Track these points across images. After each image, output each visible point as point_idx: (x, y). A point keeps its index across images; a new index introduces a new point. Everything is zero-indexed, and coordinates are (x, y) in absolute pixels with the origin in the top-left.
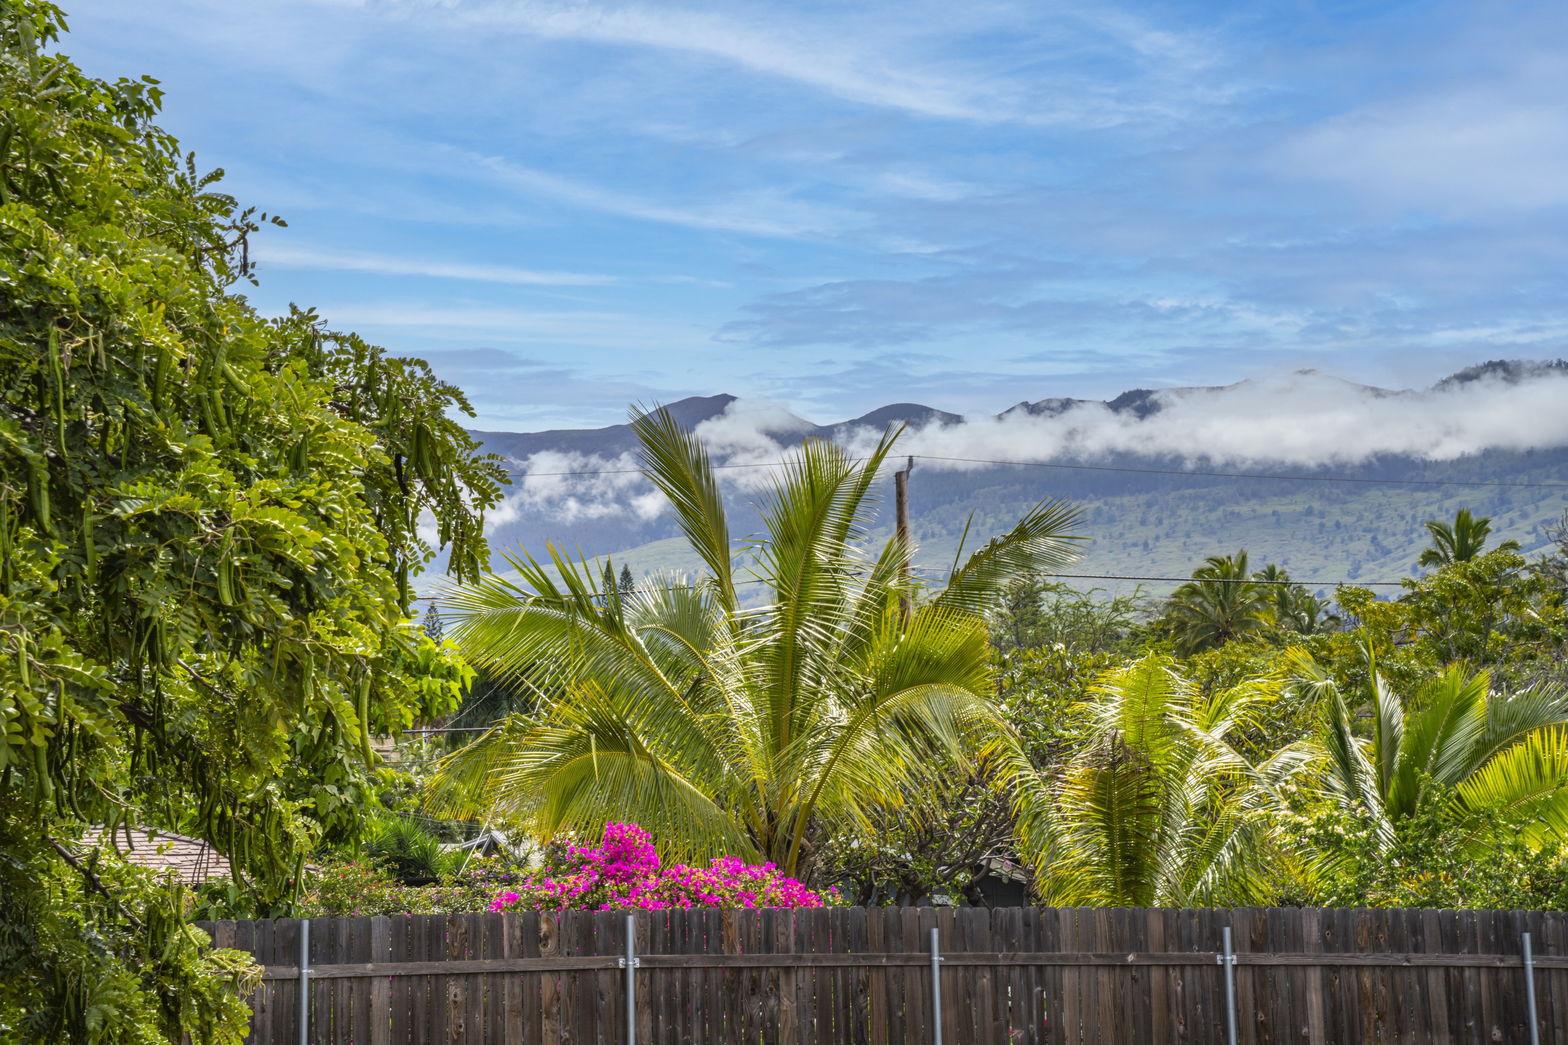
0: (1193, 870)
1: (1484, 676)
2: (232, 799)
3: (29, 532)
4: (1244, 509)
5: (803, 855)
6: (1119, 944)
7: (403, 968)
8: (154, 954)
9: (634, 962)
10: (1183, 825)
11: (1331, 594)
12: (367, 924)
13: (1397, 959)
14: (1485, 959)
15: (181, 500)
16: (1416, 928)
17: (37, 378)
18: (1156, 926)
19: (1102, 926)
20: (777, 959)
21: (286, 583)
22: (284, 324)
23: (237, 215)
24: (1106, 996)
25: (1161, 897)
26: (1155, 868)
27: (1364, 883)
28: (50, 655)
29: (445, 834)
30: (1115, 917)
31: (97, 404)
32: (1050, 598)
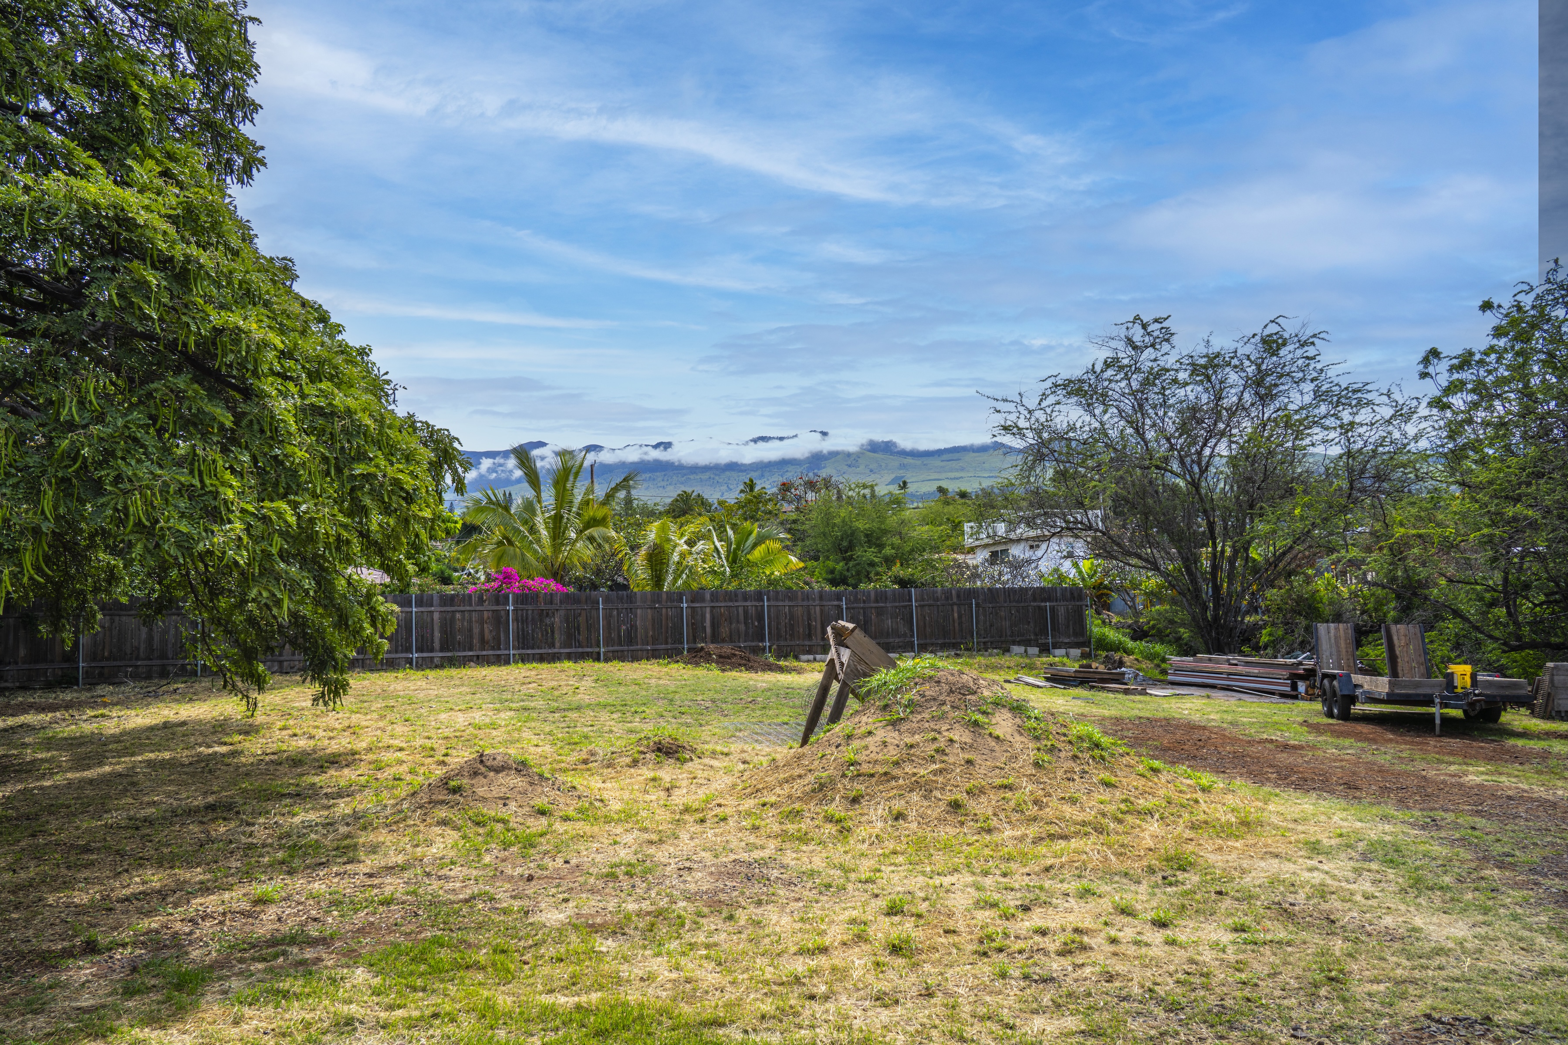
0: (675, 580)
1: (756, 525)
2: (390, 560)
3: (328, 479)
4: (692, 477)
5: (562, 577)
6: (654, 602)
7: (443, 609)
8: (368, 604)
9: (512, 608)
10: (672, 567)
11: (716, 501)
12: (432, 596)
13: (731, 604)
14: (754, 603)
15: (373, 470)
16: (736, 595)
17: (331, 433)
18: (664, 596)
19: (649, 597)
20: (554, 607)
21: (404, 495)
22: (405, 418)
23: (392, 385)
24: (650, 617)
25: (665, 589)
26: (664, 580)
27: (722, 584)
28: (334, 515)
29: (456, 570)
30: (653, 594)
31: (349, 441)
32: (636, 502)
